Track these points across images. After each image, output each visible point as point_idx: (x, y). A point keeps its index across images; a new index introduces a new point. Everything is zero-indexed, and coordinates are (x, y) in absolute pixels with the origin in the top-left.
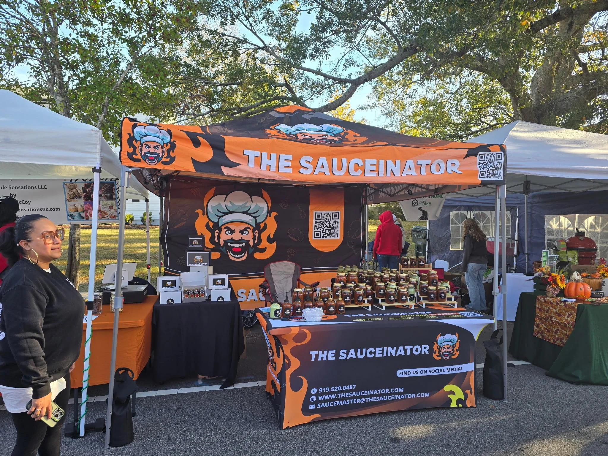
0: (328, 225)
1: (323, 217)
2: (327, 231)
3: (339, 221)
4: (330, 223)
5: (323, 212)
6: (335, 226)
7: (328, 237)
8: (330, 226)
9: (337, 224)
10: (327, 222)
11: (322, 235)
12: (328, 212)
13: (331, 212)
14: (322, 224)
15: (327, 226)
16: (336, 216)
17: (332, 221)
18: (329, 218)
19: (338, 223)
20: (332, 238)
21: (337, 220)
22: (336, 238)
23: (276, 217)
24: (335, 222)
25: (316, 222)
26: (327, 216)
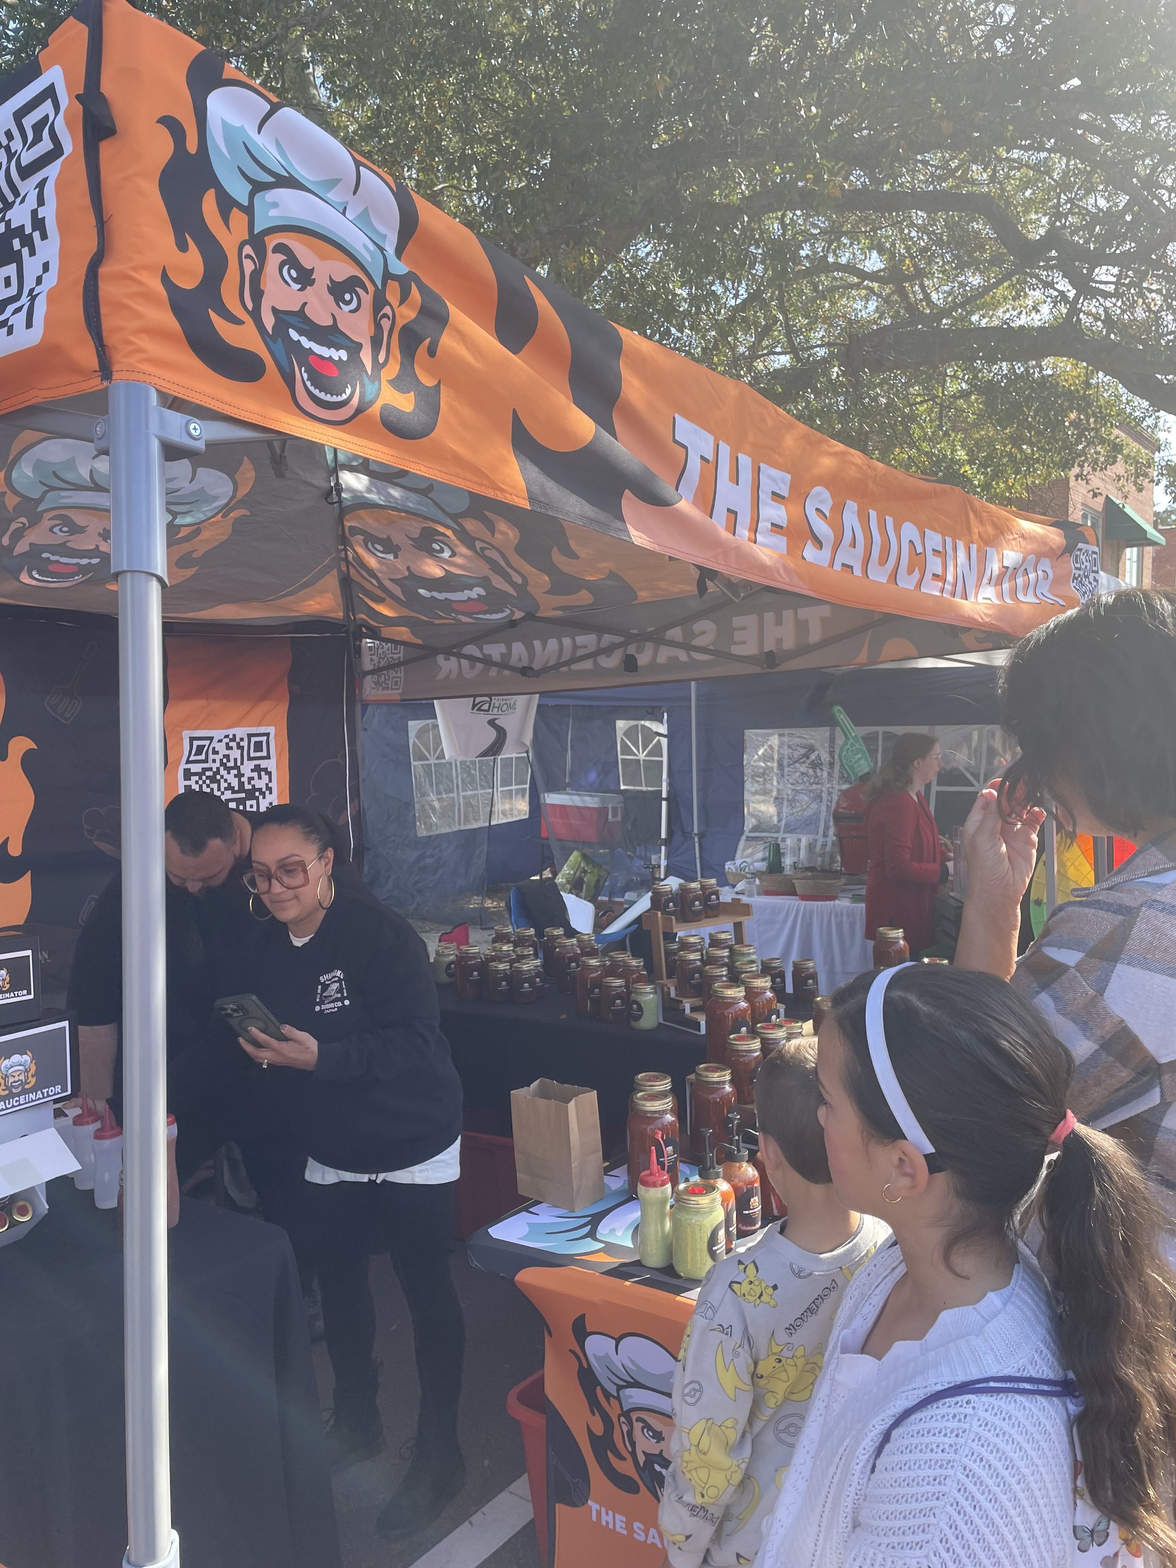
0: (235, 783)
1: (215, 752)
3: (270, 764)
4: (239, 775)
6: (261, 784)
8: (241, 784)
9: (265, 778)
10: (228, 770)
12: (231, 732)
13: (240, 732)
14: (213, 779)
15: (230, 787)
16: (258, 747)
17: (247, 768)
18: (235, 754)
19: (269, 774)
21: (263, 764)
23: (28, 762)
24: (257, 769)
25: (188, 774)
26: (229, 748)
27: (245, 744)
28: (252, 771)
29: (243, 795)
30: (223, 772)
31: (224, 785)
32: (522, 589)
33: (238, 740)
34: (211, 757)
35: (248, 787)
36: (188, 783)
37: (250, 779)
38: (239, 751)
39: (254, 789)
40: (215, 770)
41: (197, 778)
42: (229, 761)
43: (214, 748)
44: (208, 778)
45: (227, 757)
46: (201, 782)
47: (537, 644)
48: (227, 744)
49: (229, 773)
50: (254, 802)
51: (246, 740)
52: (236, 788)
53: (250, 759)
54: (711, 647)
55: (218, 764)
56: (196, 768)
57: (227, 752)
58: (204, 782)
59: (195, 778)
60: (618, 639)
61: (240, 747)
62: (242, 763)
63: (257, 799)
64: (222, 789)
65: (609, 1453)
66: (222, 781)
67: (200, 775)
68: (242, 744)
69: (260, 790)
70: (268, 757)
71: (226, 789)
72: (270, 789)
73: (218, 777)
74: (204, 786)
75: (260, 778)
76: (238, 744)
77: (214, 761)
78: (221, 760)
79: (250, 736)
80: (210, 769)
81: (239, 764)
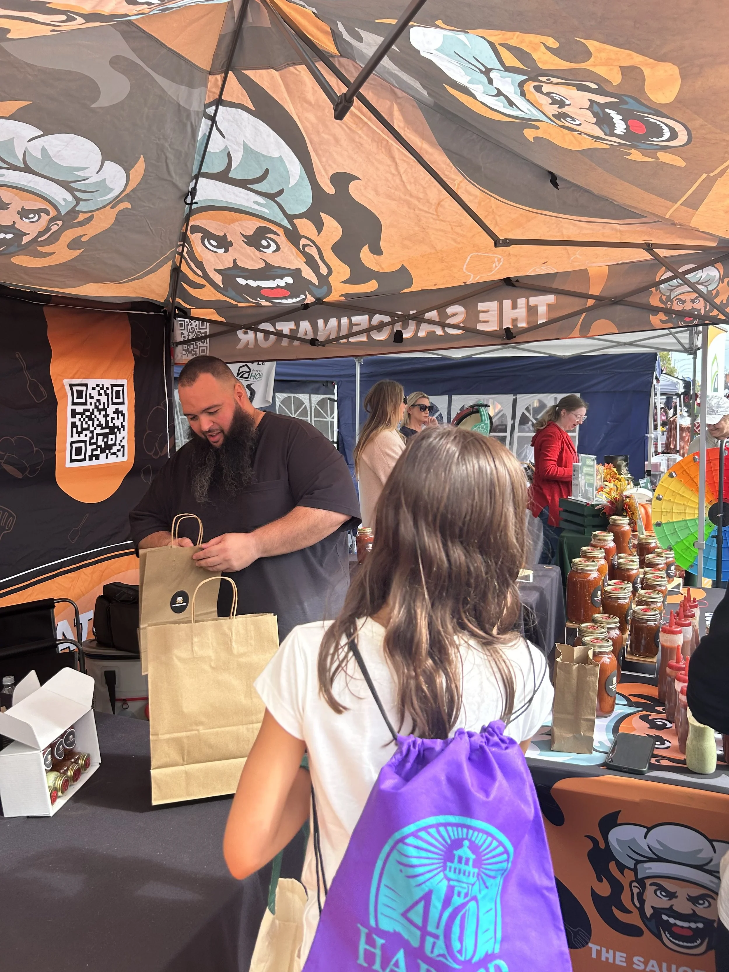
0: (103, 422)
1: (92, 398)
2: (100, 438)
3: (123, 408)
4: (106, 416)
5: (92, 383)
6: (118, 423)
7: (102, 456)
8: (107, 422)
9: (121, 418)
10: (100, 411)
11: (89, 453)
12: (100, 382)
13: (107, 383)
14: (90, 418)
15: (100, 425)
18: (104, 399)
19: (123, 415)
20: (112, 459)
21: (121, 408)
22: (121, 459)
24: (117, 412)
25: (74, 413)
26: (100, 395)
27: (109, 392)
28: (114, 413)
29: (107, 431)
30: (96, 413)
31: (96, 422)
32: (324, 280)
33: (105, 389)
34: (89, 401)
35: (111, 425)
36: (74, 420)
37: (113, 418)
38: (106, 397)
39: (115, 427)
40: (91, 411)
41: (80, 416)
42: (100, 404)
43: (90, 394)
44: (87, 416)
45: (98, 401)
46: (82, 420)
47: (321, 322)
48: (99, 391)
49: (100, 414)
50: (113, 436)
51: (110, 388)
52: (104, 426)
53: (113, 403)
54: (461, 325)
55: (93, 406)
56: (79, 409)
57: (99, 398)
58: (84, 420)
59: (78, 417)
60: (386, 319)
61: (107, 395)
62: (108, 407)
63: (115, 434)
64: (95, 426)
65: (614, 909)
66: (95, 419)
67: (82, 414)
68: (108, 392)
69: (117, 427)
70: (123, 403)
71: (98, 426)
72: (123, 427)
73: (93, 416)
74: (84, 423)
75: (118, 418)
76: (105, 391)
77: (91, 404)
78: (95, 403)
79: (113, 386)
80: (88, 410)
81: (106, 407)
